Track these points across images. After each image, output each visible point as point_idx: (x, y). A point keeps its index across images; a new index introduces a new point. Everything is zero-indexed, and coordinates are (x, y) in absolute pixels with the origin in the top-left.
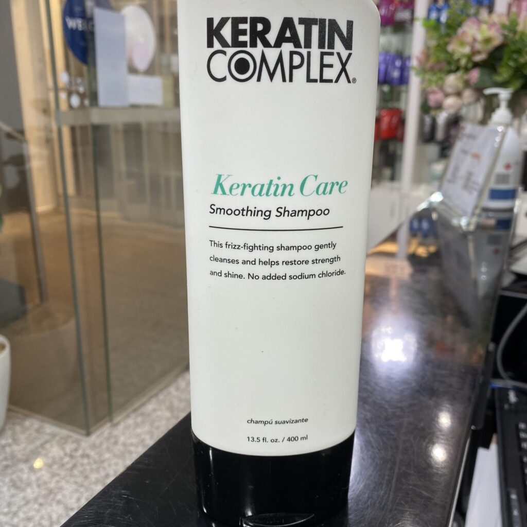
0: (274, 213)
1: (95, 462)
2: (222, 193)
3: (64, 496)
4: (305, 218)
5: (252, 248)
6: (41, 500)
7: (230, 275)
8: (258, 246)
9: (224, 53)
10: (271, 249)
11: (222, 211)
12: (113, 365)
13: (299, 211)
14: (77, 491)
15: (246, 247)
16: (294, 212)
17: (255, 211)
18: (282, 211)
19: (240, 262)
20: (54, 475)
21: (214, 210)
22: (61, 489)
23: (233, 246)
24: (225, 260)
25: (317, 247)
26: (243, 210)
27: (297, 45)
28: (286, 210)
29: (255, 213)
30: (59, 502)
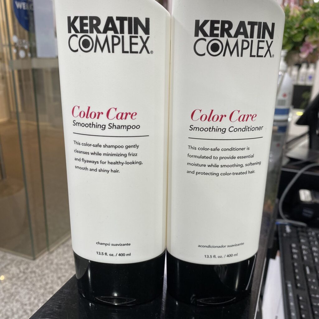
1: (39, 275)
3: (20, 297)
6: (6, 300)
12: (48, 217)
14: (28, 293)
20: (13, 284)
22: (18, 293)
30: (17, 301)
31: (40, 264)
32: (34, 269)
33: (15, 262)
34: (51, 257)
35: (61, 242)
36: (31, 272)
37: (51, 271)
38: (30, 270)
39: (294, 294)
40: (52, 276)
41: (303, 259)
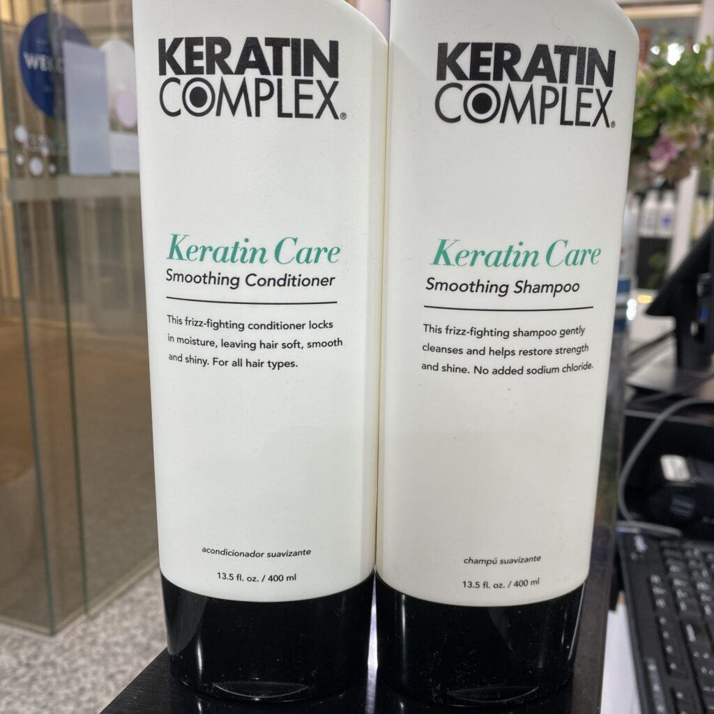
0: (512, 288)
1: (64, 672)
2: (445, 263)
4: (550, 294)
5: (481, 334)
7: (449, 369)
8: (489, 330)
9: (460, 87)
10: (506, 335)
11: (444, 286)
12: (87, 534)
13: (543, 286)
15: (473, 332)
16: (537, 287)
17: (488, 286)
18: (522, 285)
19: (465, 351)
21: (432, 285)
23: (456, 332)
24: (444, 350)
25: (563, 332)
26: (472, 284)
27: (551, 78)
28: (528, 284)
29: (488, 288)
31: (67, 645)
32: (53, 657)
33: (8, 641)
34: (93, 629)
35: (115, 594)
36: (45, 665)
37: (93, 661)
38: (41, 659)
39: (663, 685)
40: (95, 673)
41: (677, 608)
